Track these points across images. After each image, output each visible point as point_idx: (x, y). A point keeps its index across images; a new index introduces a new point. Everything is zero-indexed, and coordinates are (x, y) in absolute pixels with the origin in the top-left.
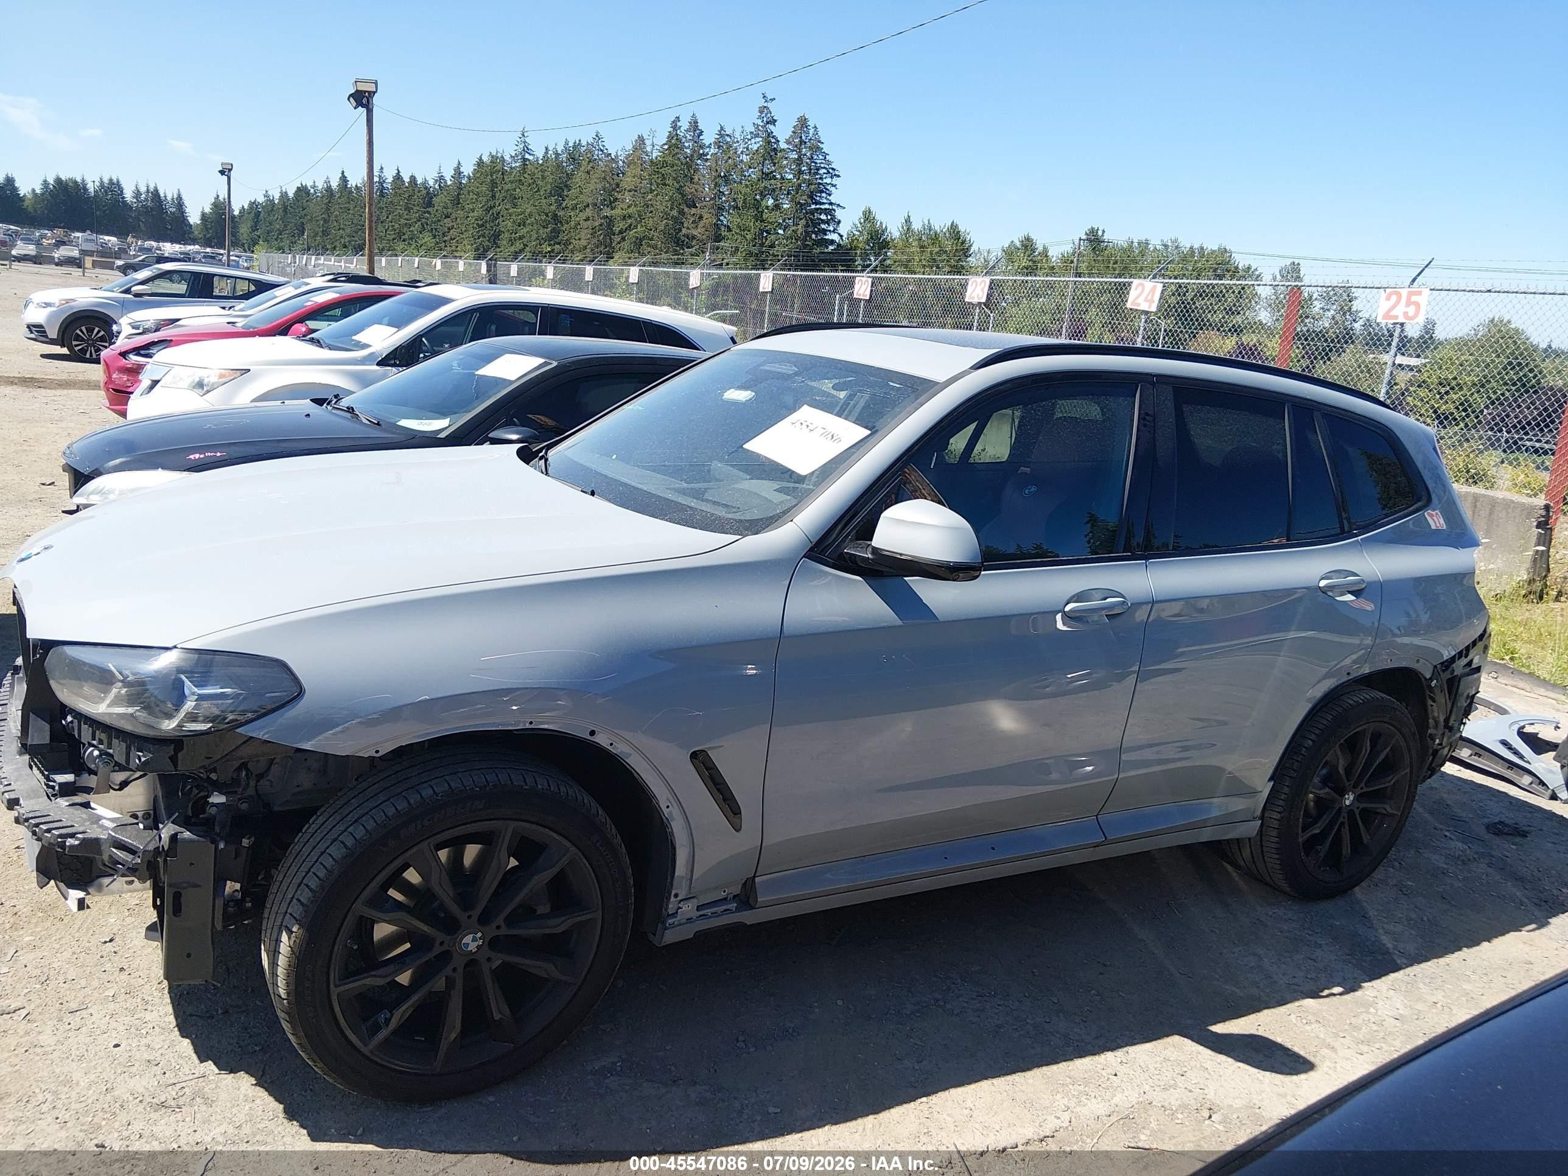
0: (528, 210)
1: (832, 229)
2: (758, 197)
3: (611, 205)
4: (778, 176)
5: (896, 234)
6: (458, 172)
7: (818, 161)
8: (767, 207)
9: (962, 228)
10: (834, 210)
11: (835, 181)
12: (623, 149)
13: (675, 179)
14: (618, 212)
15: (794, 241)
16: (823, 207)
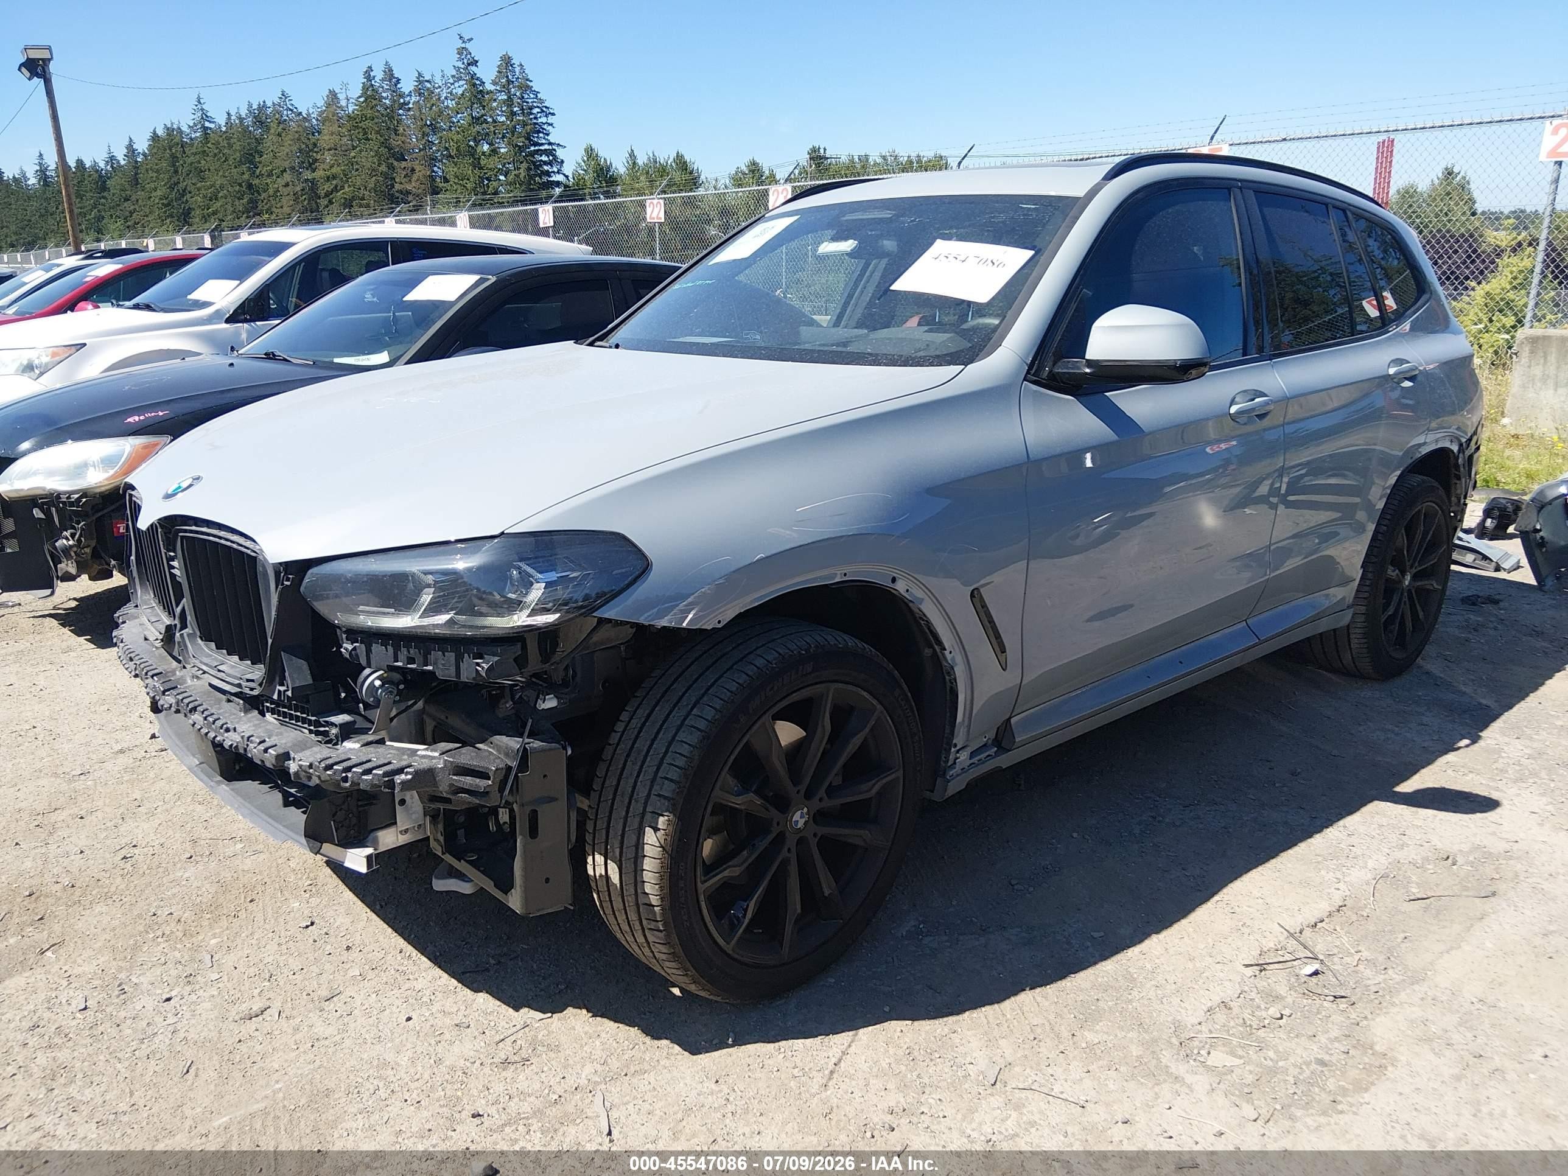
0: (219, 182)
1: (556, 170)
2: (472, 143)
3: (312, 166)
4: (490, 120)
5: (622, 170)
6: (131, 149)
7: (530, 101)
8: (484, 153)
9: (687, 158)
10: (555, 150)
11: (551, 119)
12: (315, 106)
13: (378, 132)
14: (319, 173)
15: (518, 186)
16: (542, 148)
